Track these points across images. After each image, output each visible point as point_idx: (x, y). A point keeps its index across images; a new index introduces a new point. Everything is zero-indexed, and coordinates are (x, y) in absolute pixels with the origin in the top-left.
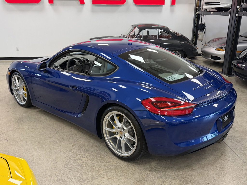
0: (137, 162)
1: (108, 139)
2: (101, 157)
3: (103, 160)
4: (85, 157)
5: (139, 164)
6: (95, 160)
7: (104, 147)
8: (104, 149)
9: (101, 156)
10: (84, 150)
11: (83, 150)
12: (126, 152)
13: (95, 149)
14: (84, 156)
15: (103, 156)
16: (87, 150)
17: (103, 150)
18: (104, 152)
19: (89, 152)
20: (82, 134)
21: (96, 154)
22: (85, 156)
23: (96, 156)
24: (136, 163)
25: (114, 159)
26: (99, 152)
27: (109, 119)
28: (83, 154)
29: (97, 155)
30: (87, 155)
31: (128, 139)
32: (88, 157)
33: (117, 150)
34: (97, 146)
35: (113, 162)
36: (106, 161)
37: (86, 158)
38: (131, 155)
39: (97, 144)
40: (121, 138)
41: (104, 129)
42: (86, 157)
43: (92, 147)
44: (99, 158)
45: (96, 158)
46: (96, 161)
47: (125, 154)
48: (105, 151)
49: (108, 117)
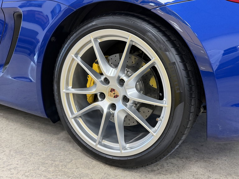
0: (155, 168)
1: (74, 116)
2: (56, 166)
3: (64, 172)
4: (10, 170)
5: (164, 173)
6: (41, 175)
7: (60, 142)
8: (63, 147)
9: (57, 163)
10: (10, 151)
11: (7, 151)
12: (128, 145)
13: (38, 147)
14: (7, 166)
15: (61, 163)
16: (16, 152)
17: (60, 149)
18: (62, 153)
19: (22, 156)
20: (7, 122)
21: (43, 158)
22: (12, 167)
23: (43, 164)
24: (155, 171)
25: (94, 167)
26: (50, 155)
27: (79, 60)
28: (4, 163)
29: (47, 162)
30: (17, 163)
31: (135, 103)
32: (20, 169)
33: (100, 143)
34: (43, 140)
35: (94, 175)
36: (73, 173)
37: (12, 170)
38: (148, 149)
39: (43, 139)
40: (115, 109)
41: (63, 91)
42: (15, 168)
43: (31, 145)
44: (51, 169)
45: (44, 169)
46: (45, 176)
47: (126, 149)
48: (67, 151)
49: (76, 55)
